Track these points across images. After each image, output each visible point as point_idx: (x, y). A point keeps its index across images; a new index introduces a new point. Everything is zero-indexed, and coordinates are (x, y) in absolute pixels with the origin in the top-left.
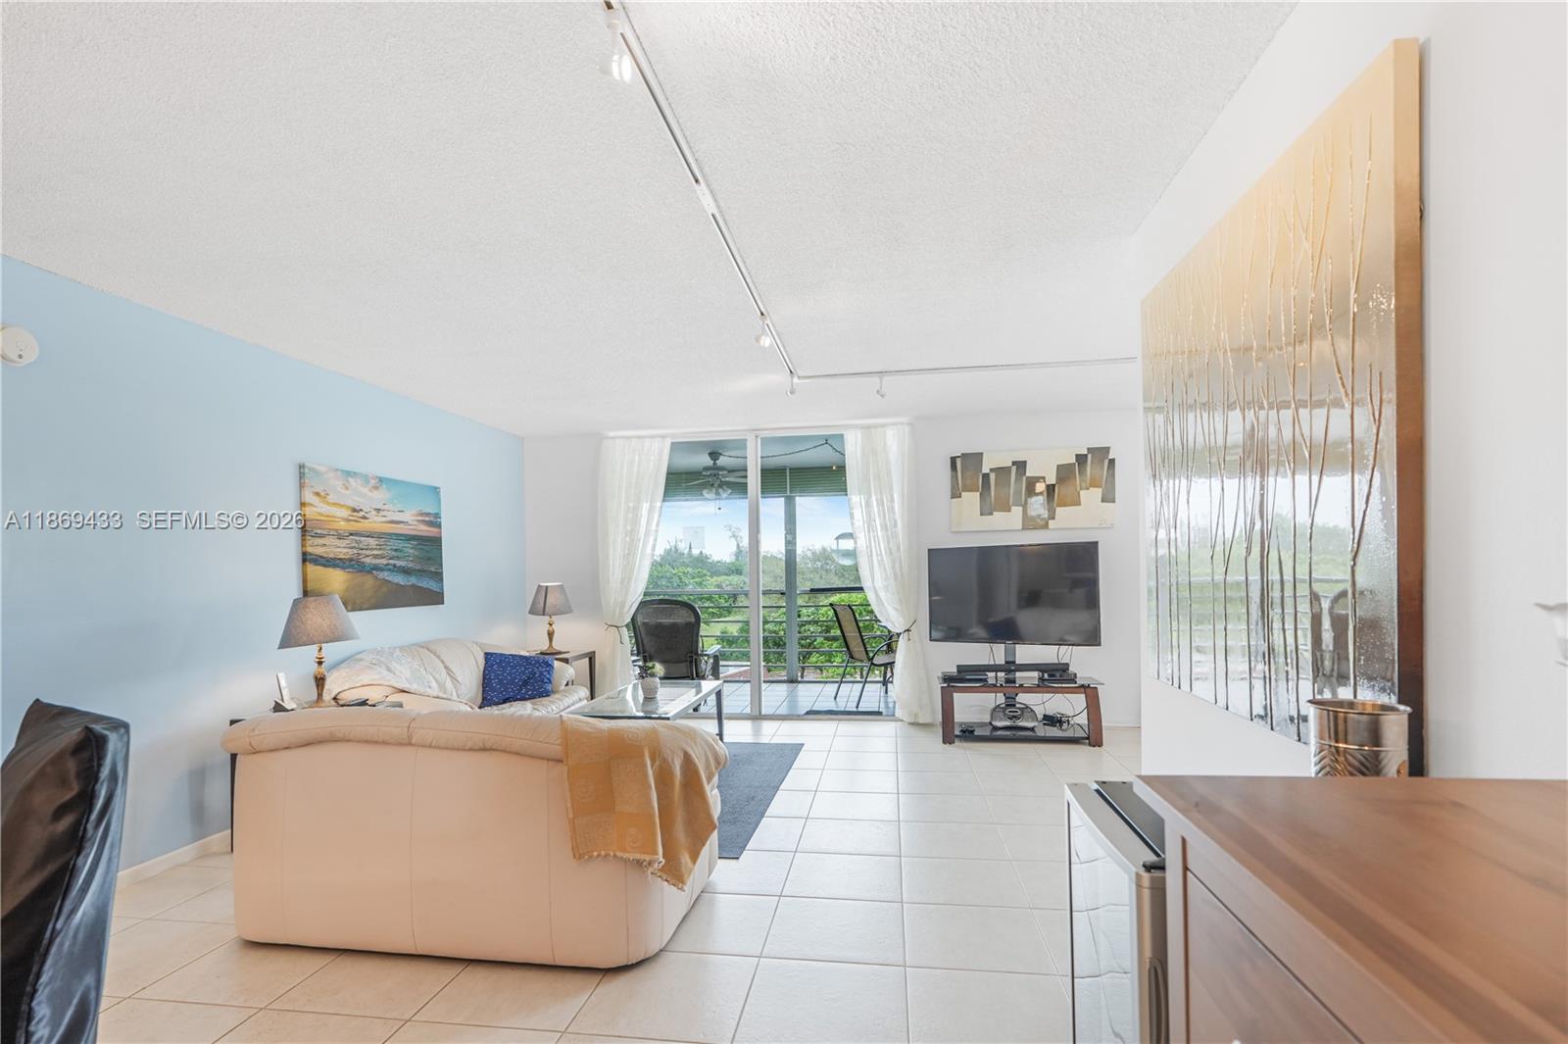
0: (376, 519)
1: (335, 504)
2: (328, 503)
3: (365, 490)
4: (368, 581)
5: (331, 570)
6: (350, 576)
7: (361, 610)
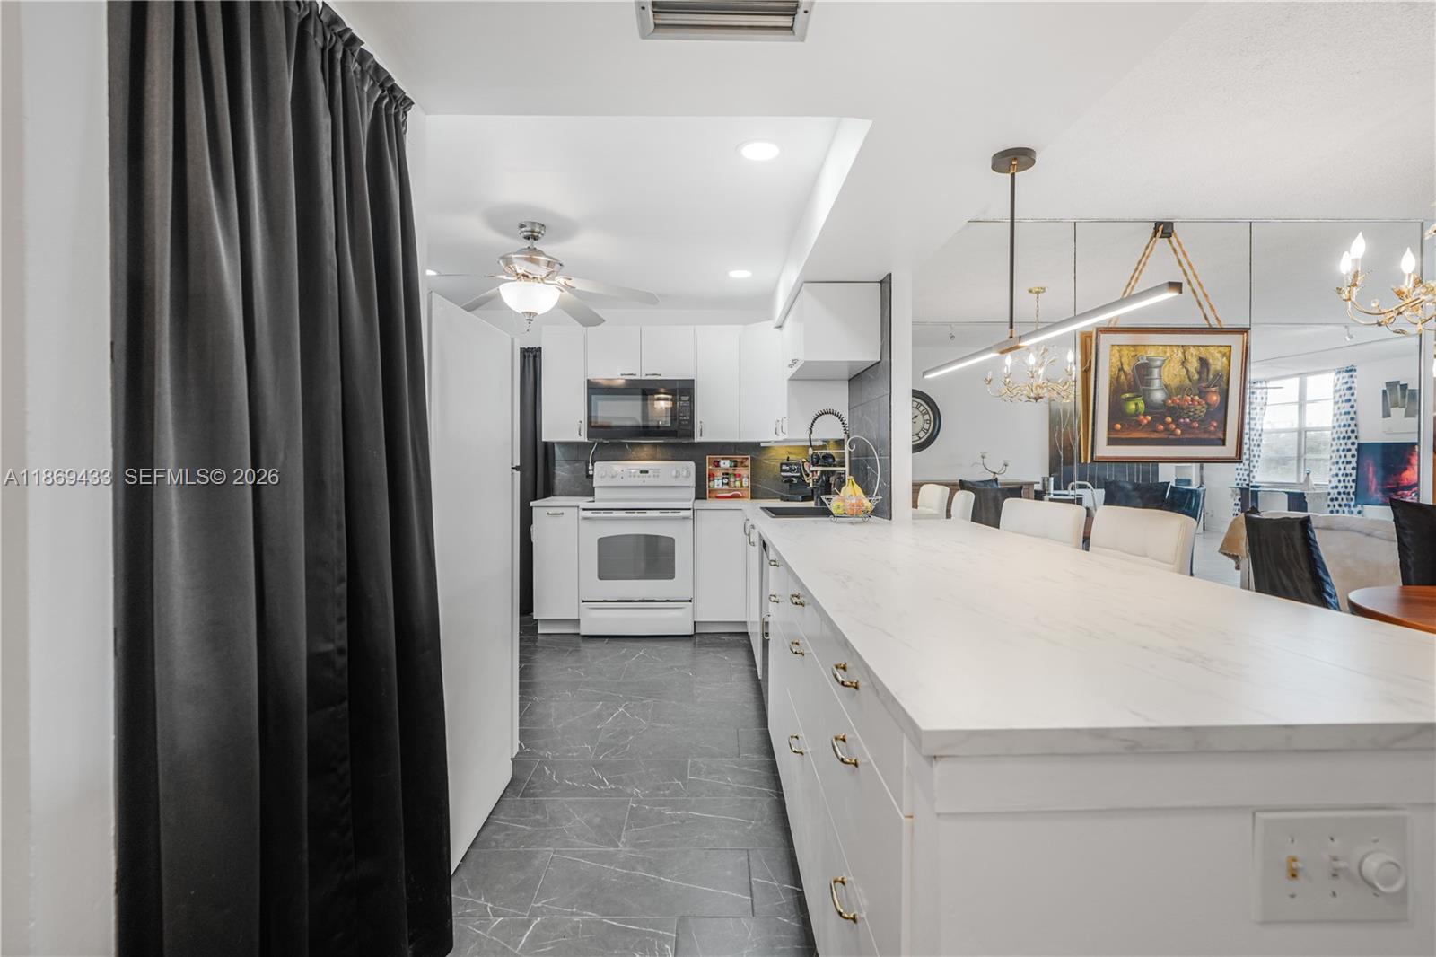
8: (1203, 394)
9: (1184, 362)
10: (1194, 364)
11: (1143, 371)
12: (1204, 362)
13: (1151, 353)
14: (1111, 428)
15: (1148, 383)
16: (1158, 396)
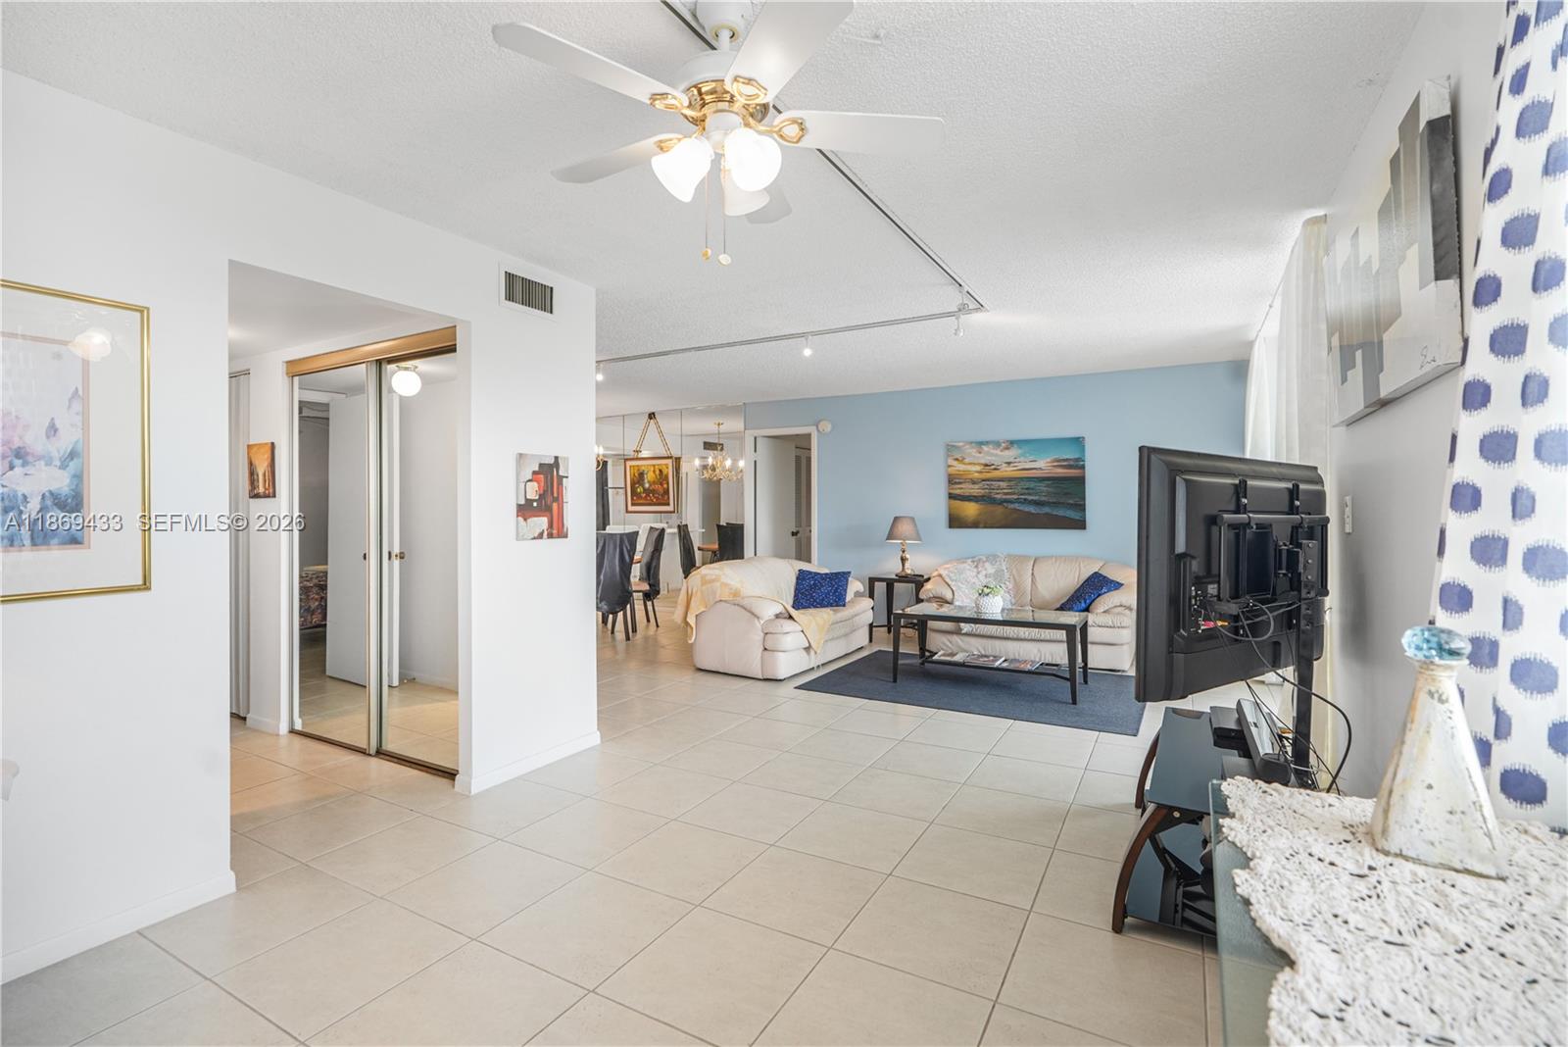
0: (1008, 469)
1: (970, 464)
2: (964, 464)
3: (998, 452)
4: (999, 510)
5: (967, 503)
6: (982, 506)
7: (989, 527)
8: (661, 484)
9: (654, 471)
10: (657, 472)
11: (641, 474)
12: (660, 471)
13: (643, 468)
14: (632, 499)
15: (643, 480)
16: (647, 485)
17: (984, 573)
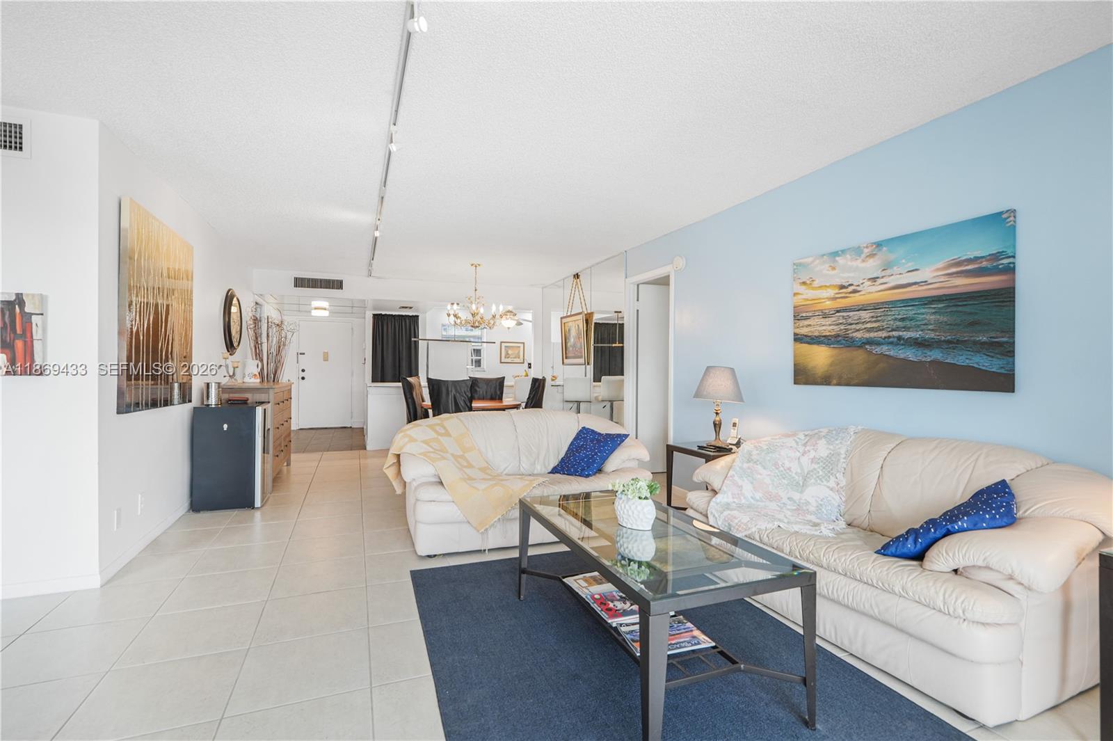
4: (859, 356)
5: (816, 347)
6: (835, 352)
7: (848, 384)
17: (812, 454)
